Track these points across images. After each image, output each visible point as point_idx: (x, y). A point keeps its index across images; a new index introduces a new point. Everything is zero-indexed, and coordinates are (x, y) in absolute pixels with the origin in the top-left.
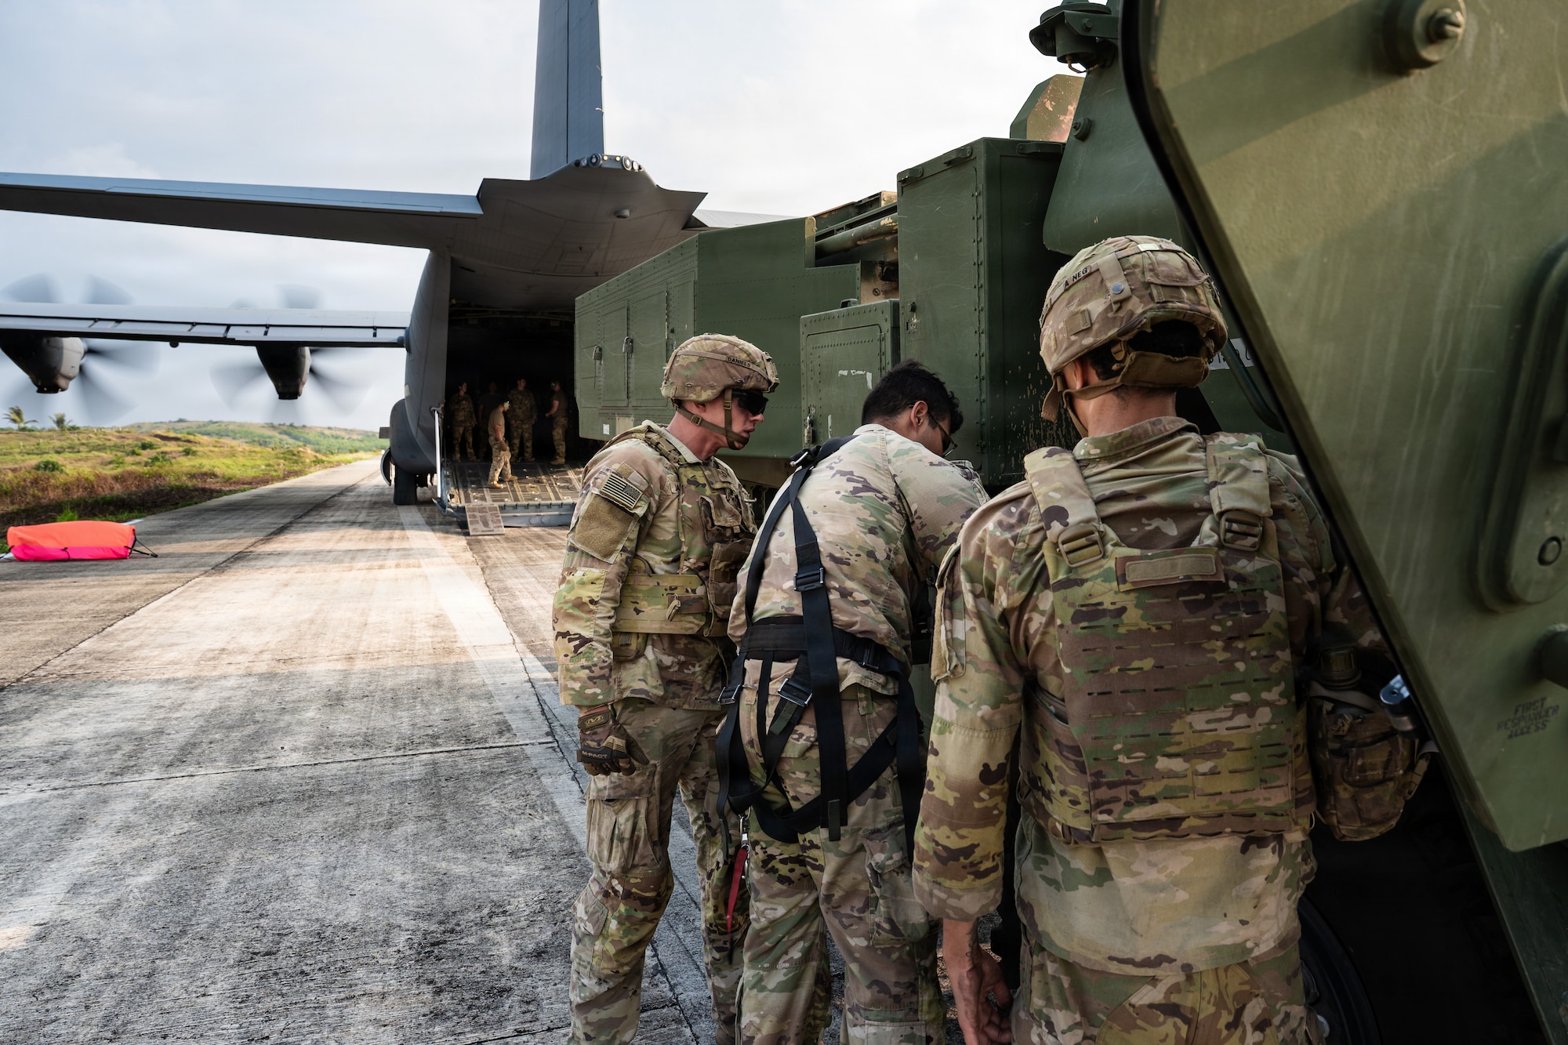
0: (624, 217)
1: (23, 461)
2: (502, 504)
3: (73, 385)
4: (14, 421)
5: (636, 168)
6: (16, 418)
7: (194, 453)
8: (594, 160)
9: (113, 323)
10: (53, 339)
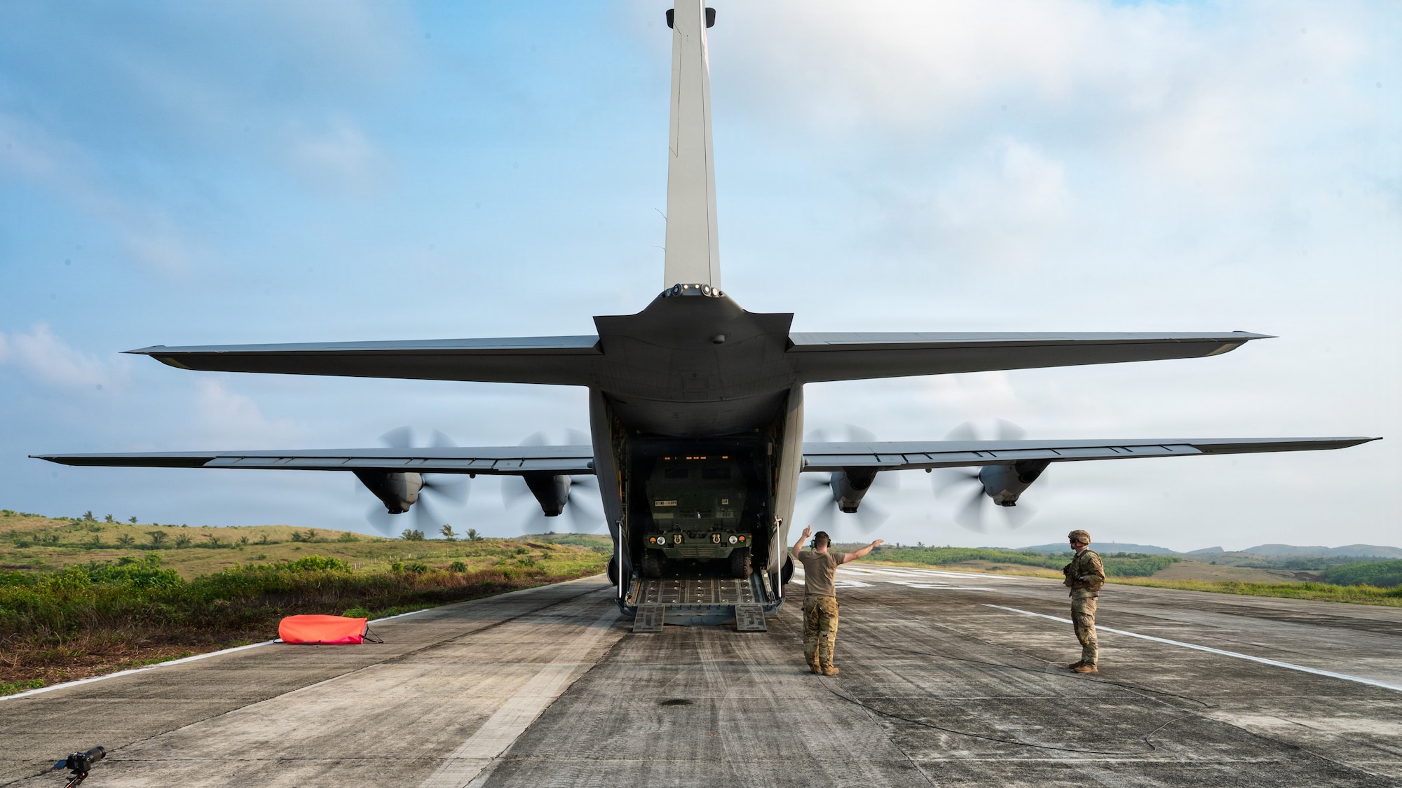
0: (721, 343)
1: (446, 561)
2: (669, 605)
3: (412, 507)
4: (446, 534)
5: (716, 293)
6: (446, 532)
7: (550, 557)
8: (676, 290)
9: (422, 461)
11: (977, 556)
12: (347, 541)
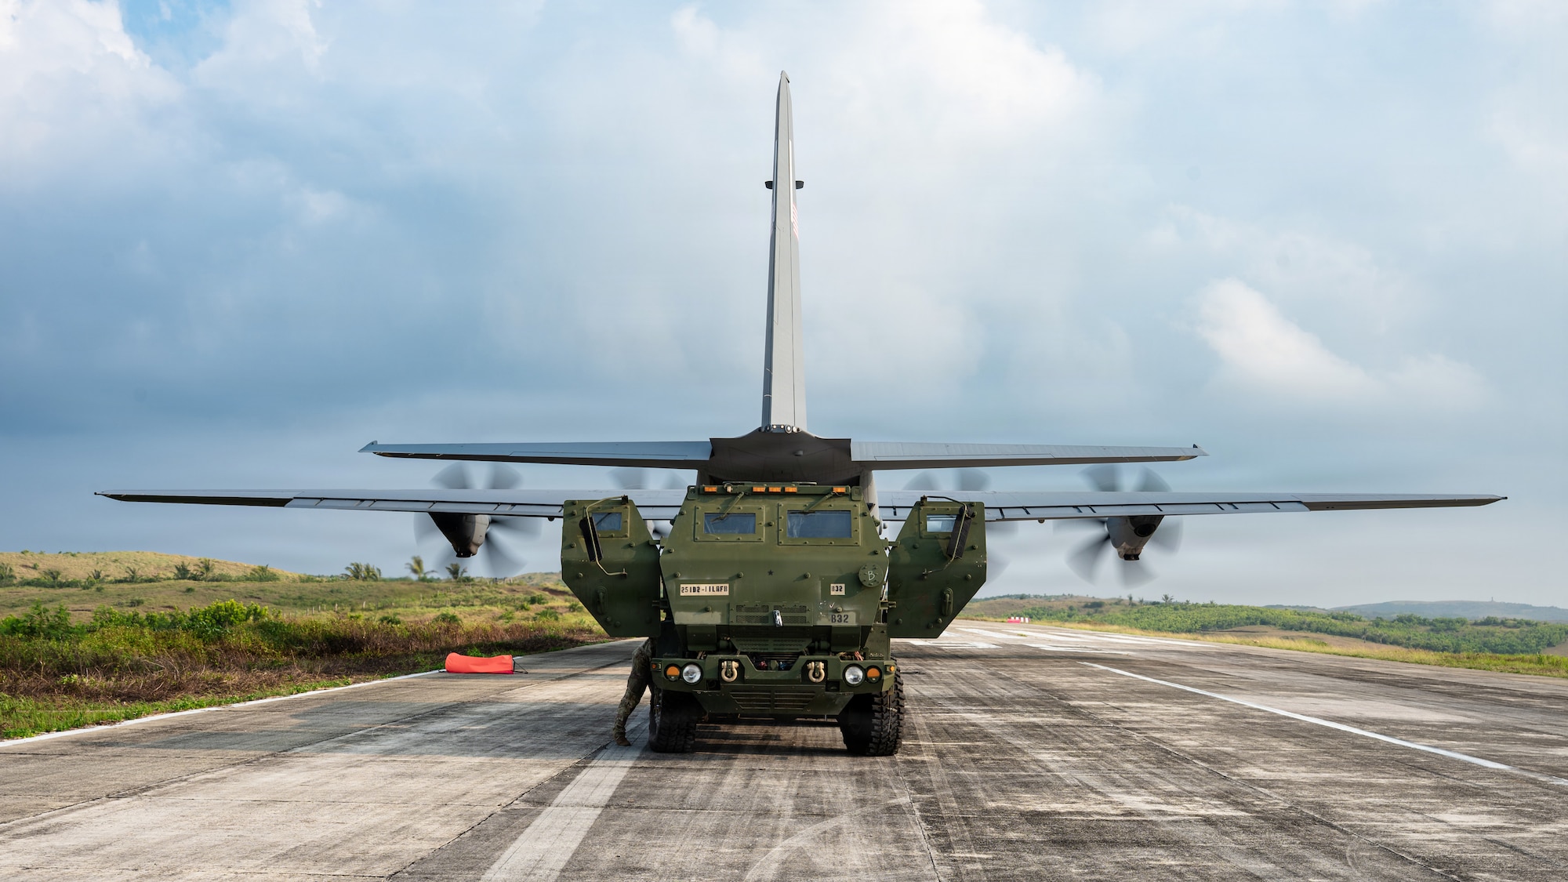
0: (800, 455)
1: (423, 614)
3: (480, 550)
4: (415, 571)
5: (795, 430)
6: (416, 567)
8: (768, 428)
10: (469, 516)
11: (1256, 619)
12: (261, 580)
